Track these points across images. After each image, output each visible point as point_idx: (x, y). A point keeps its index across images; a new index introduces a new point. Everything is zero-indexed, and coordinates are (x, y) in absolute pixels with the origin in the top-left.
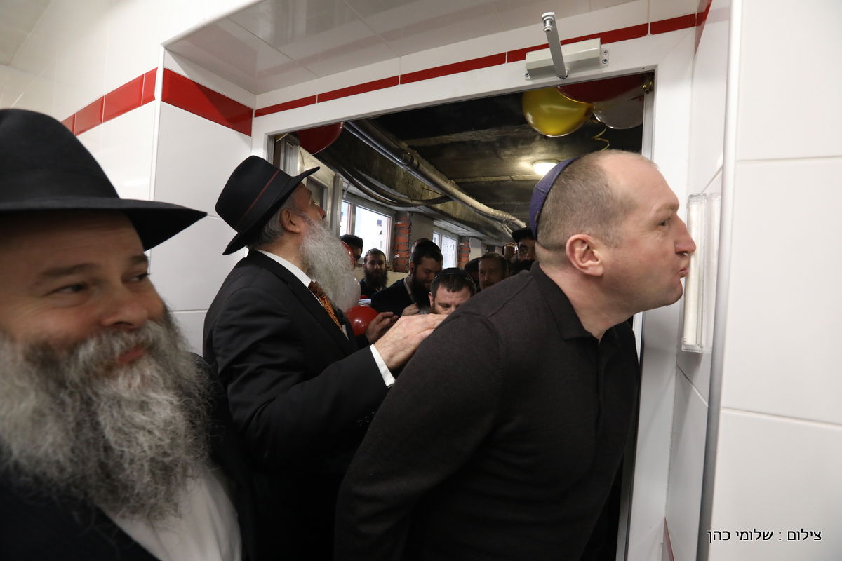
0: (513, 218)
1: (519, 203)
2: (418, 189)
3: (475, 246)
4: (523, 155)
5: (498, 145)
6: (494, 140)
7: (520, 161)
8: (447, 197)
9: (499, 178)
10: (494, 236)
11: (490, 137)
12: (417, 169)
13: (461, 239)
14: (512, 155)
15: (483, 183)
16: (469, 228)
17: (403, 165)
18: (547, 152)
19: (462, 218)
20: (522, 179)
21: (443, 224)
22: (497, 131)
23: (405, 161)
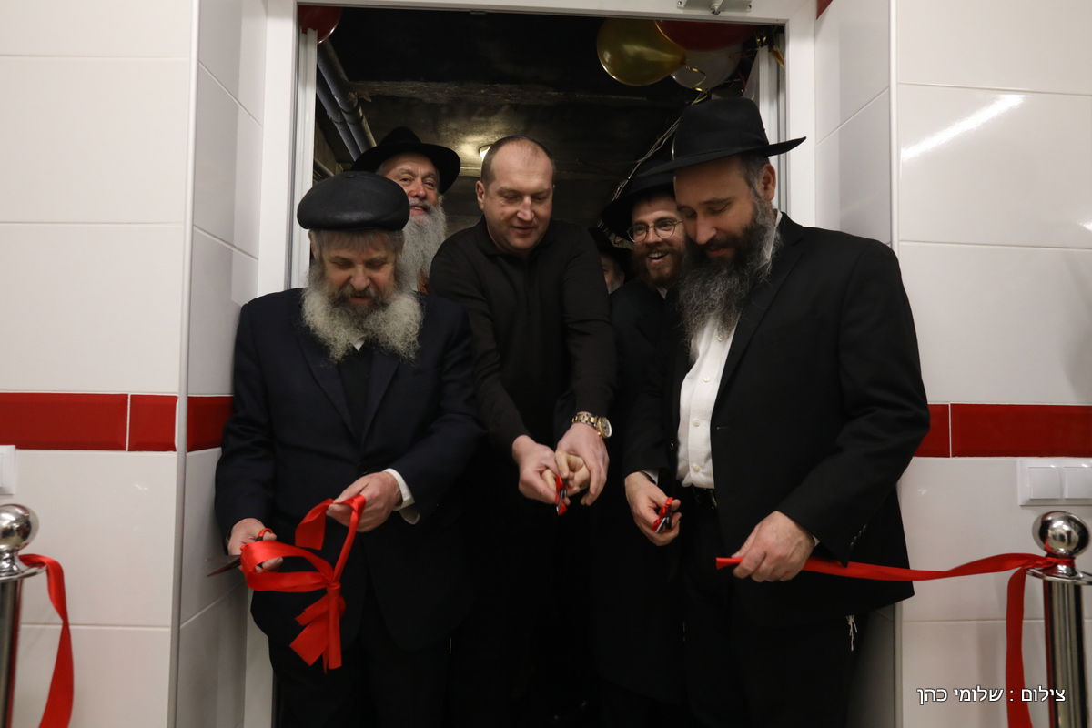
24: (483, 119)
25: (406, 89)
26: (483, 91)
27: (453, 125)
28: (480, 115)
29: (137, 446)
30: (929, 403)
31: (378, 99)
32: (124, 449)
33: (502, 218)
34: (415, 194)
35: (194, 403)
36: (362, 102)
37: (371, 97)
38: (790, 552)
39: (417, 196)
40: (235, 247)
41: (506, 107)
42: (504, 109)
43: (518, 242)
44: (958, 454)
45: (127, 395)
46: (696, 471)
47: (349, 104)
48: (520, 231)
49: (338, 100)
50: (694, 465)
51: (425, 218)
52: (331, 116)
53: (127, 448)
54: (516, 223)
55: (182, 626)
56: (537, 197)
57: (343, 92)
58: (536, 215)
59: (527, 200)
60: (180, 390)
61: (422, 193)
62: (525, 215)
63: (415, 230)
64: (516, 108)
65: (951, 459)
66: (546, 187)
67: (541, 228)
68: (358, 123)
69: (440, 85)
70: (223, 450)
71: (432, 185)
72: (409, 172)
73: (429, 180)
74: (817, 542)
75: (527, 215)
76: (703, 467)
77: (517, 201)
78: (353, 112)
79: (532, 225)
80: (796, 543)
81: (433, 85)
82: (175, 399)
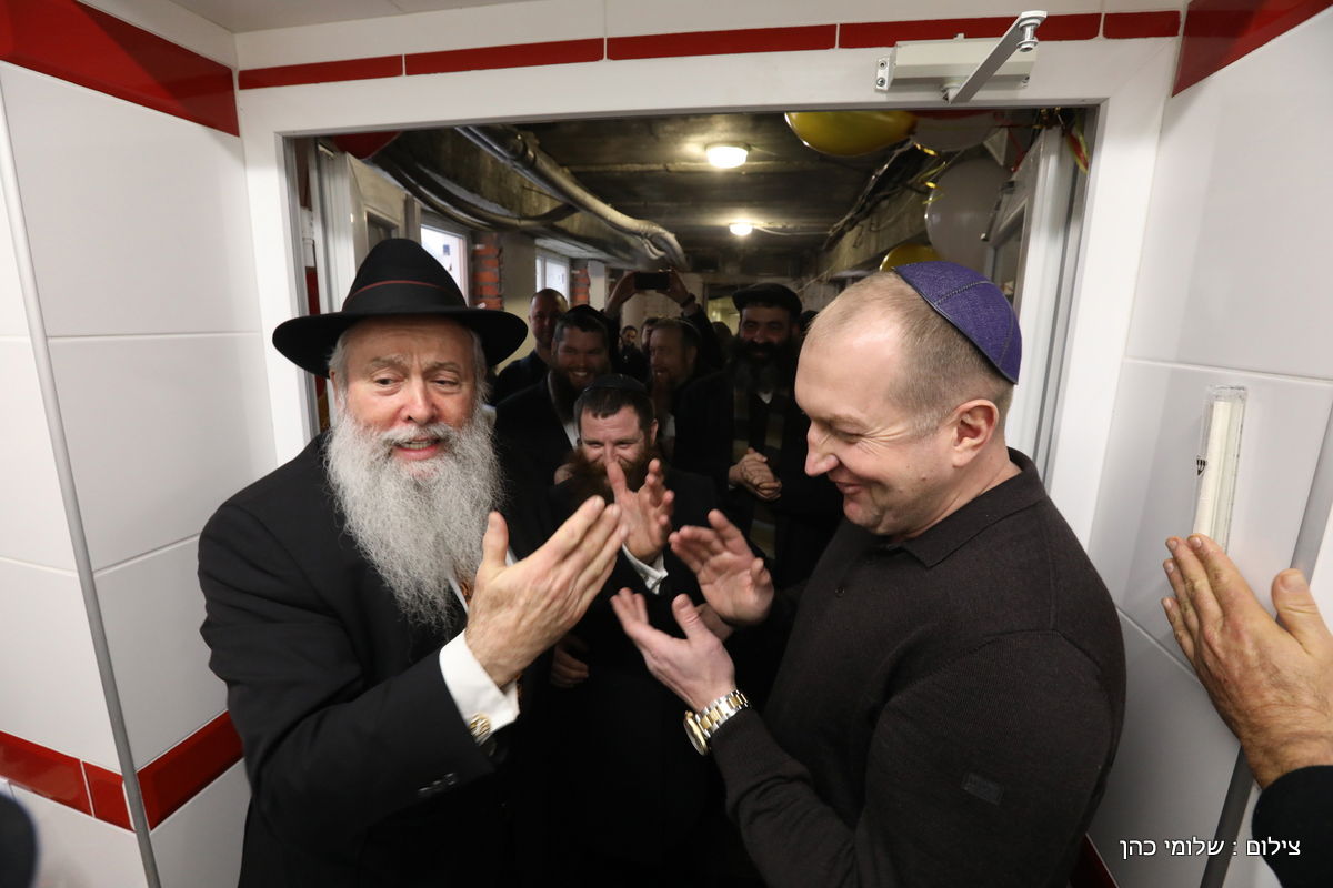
0: (661, 230)
1: (668, 205)
2: (516, 189)
3: (597, 275)
4: (691, 134)
7: (687, 142)
8: (571, 206)
9: (645, 167)
10: (627, 257)
12: (531, 166)
13: (573, 263)
14: (676, 133)
15: (618, 175)
16: (591, 248)
17: (504, 157)
19: (582, 233)
20: (683, 169)
21: (551, 243)
23: (513, 152)
32: (90, 814)
45: (78, 759)
53: (93, 813)
57: (501, 141)
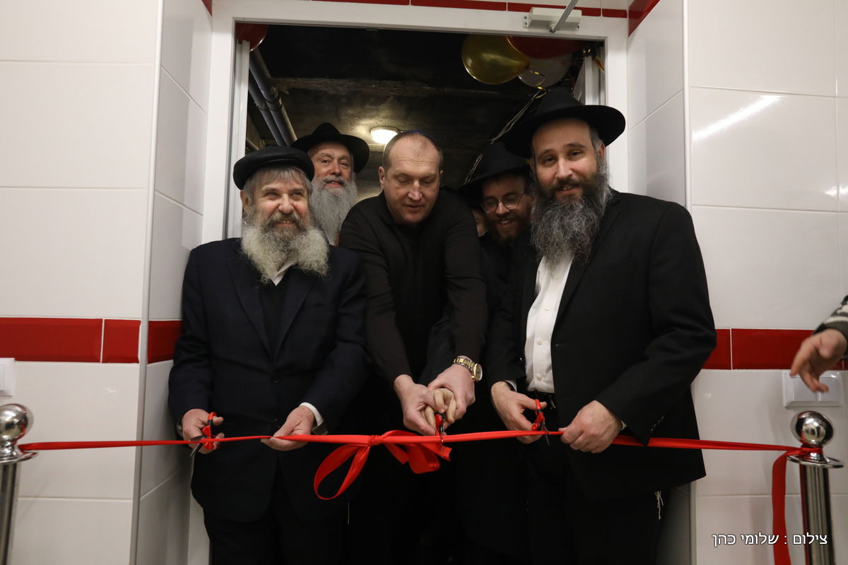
4: (365, 117)
5: (344, 100)
6: (343, 94)
11: (341, 89)
18: (392, 117)
22: (354, 83)
24: (374, 107)
25: (316, 84)
26: (374, 86)
27: (350, 112)
28: (371, 104)
29: (109, 359)
30: (716, 328)
31: (293, 91)
32: (98, 361)
33: (397, 198)
34: (332, 172)
35: (153, 326)
36: (281, 94)
37: (288, 90)
38: (602, 432)
39: (334, 174)
40: (184, 205)
41: (392, 98)
42: (389, 100)
43: (409, 217)
44: (737, 367)
45: (102, 320)
46: (539, 379)
47: (272, 96)
48: (411, 209)
49: (263, 93)
50: (537, 374)
51: (340, 190)
52: (257, 105)
53: (101, 360)
54: (408, 202)
55: (141, 499)
56: (424, 180)
57: (268, 86)
58: (424, 196)
59: (416, 183)
60: (143, 315)
61: (337, 171)
62: (414, 195)
63: (332, 199)
64: (399, 99)
65: (732, 371)
66: (433, 172)
67: (428, 207)
68: (278, 110)
69: (341, 81)
70: (174, 363)
71: (347, 165)
72: (328, 156)
73: (344, 161)
74: (624, 426)
75: (416, 195)
76: (544, 376)
77: (408, 184)
78: (275, 102)
79: (420, 204)
80: (607, 425)
81: (336, 81)
82: (138, 323)
